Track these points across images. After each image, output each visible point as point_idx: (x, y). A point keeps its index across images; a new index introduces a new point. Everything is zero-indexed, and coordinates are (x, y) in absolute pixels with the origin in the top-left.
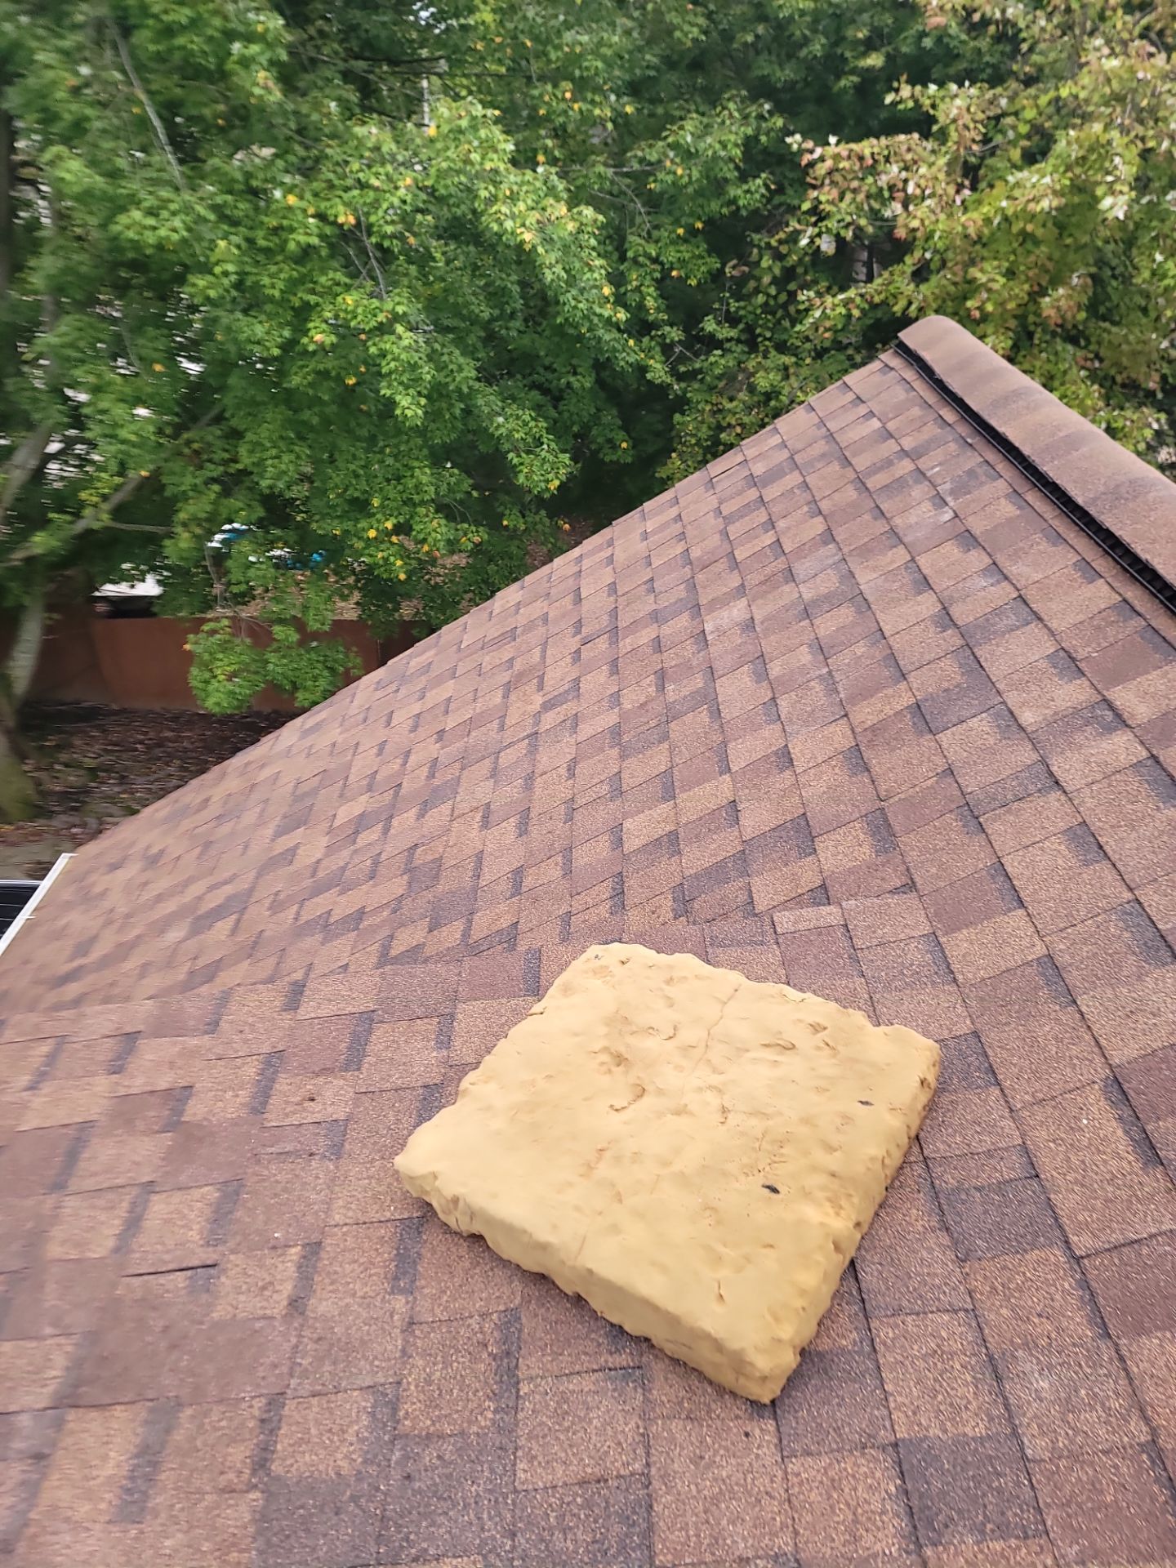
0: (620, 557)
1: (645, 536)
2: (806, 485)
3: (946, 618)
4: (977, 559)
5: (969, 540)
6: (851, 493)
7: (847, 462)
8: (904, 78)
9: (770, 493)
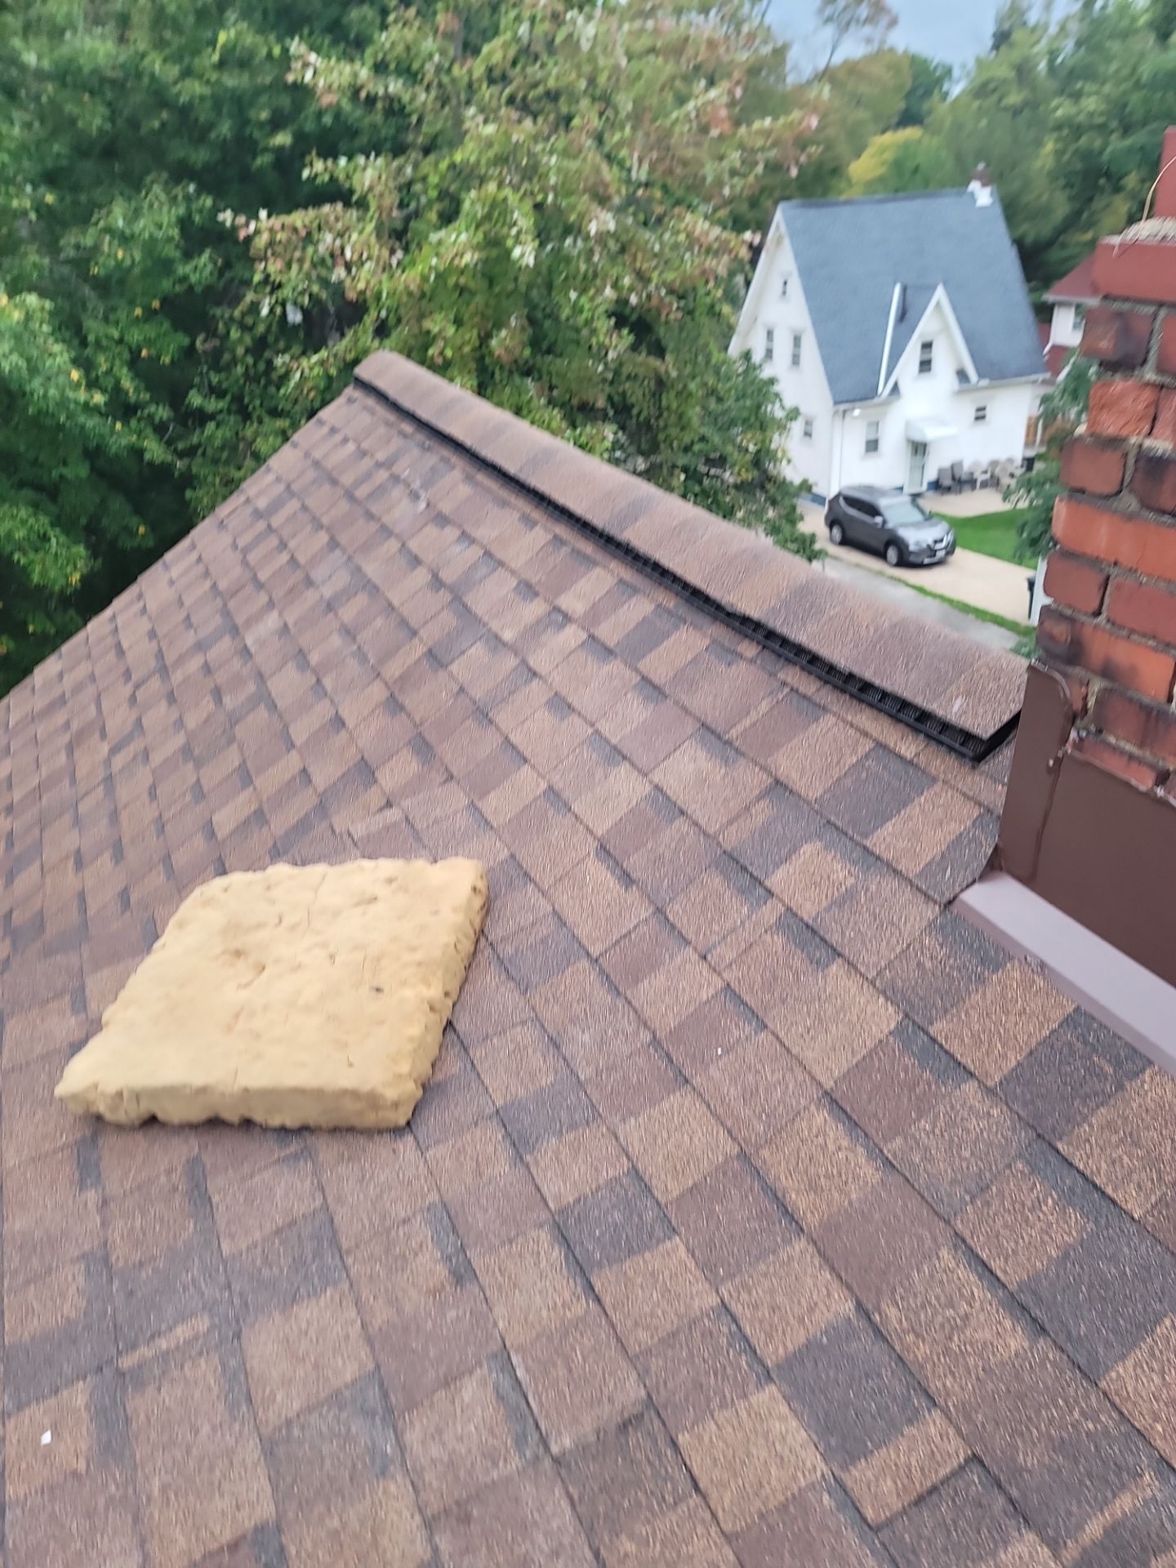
0: (152, 606)
1: (172, 582)
2: (304, 508)
3: (437, 583)
4: (451, 533)
5: (442, 520)
6: (344, 506)
7: (334, 482)
8: (314, 153)
9: (276, 521)
